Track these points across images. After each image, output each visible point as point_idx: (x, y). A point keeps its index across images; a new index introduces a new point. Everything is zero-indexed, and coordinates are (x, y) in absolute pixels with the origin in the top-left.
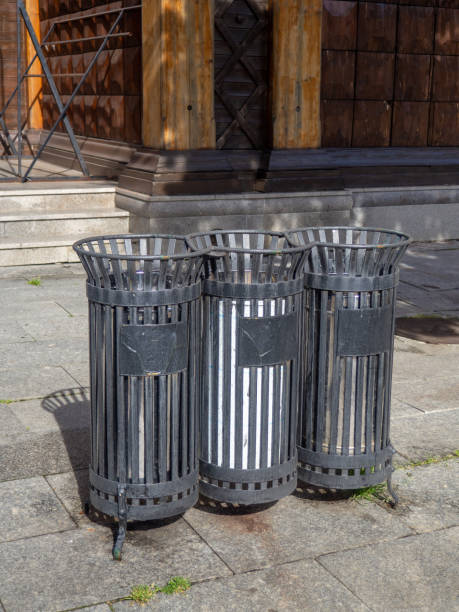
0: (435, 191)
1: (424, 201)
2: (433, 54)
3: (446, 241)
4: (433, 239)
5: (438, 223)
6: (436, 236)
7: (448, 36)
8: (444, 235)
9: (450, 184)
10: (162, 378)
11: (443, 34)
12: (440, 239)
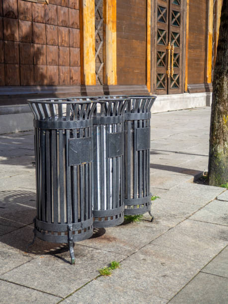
0: (12, 108)
1: (8, 113)
2: (4, 40)
3: (19, 132)
4: (13, 132)
5: (15, 124)
6: (14, 130)
7: (9, 31)
8: (18, 129)
9: (18, 104)
10: (87, 165)
11: (7, 30)
12: (17, 131)
